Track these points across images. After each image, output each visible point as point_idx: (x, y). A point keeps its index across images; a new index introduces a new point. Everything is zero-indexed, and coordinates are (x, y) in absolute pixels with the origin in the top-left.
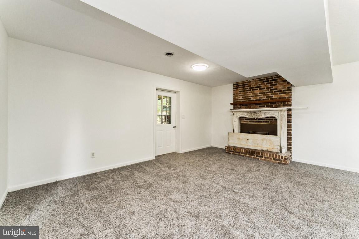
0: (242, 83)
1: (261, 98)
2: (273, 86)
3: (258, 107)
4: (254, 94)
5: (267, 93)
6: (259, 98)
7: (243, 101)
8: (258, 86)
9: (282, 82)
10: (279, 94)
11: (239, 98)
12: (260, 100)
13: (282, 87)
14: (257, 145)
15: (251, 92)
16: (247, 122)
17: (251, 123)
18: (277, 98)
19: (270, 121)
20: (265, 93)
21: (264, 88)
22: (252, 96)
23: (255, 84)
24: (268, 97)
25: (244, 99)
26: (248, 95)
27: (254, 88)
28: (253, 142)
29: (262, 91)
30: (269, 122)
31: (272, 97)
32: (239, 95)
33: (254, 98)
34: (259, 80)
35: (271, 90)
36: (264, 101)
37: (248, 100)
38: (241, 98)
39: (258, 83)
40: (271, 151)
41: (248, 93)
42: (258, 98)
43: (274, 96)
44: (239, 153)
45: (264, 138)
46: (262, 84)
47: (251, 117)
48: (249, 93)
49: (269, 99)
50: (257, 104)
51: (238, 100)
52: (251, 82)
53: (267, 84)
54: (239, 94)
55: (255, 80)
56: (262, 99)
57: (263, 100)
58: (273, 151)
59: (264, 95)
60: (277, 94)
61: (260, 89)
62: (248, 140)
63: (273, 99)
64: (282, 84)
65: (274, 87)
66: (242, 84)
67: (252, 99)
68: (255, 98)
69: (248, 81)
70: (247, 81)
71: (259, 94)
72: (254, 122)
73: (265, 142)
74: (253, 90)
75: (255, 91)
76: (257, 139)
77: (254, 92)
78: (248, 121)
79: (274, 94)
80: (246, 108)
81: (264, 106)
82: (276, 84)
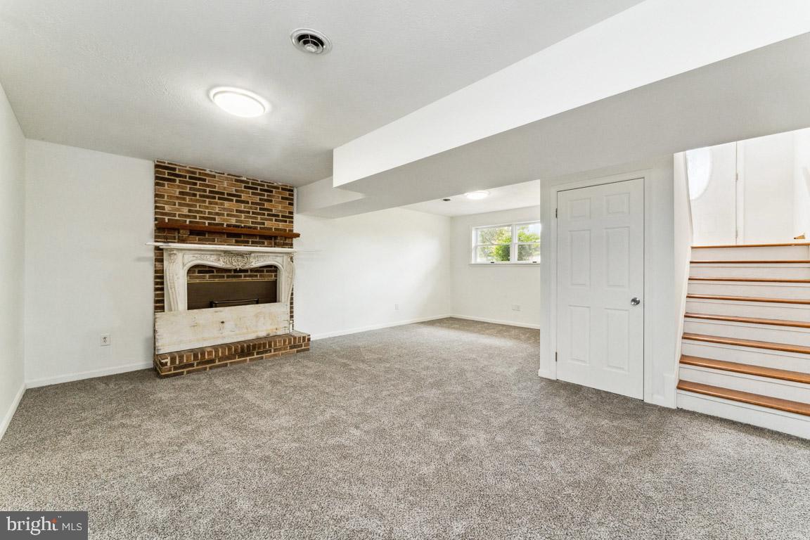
0: (188, 172)
1: (241, 222)
2: (266, 203)
3: (234, 241)
4: (224, 209)
5: (253, 213)
6: (237, 221)
7: (190, 222)
8: (234, 193)
9: (280, 200)
10: (276, 220)
11: (178, 210)
12: (238, 227)
13: (280, 209)
14: (245, 331)
15: (216, 204)
16: (204, 278)
17: (216, 280)
18: (271, 229)
19: (258, 274)
20: (249, 212)
21: (248, 203)
22: (217, 214)
23: (225, 187)
24: (256, 223)
25: (195, 217)
26: (207, 208)
27: (223, 194)
28: (236, 325)
29: (242, 206)
30: (256, 276)
31: (264, 224)
32: (177, 202)
33: (224, 220)
34: (237, 181)
35: (260, 209)
36: (245, 231)
37: (207, 222)
38: (185, 211)
39: (234, 185)
40: (274, 334)
41: (207, 204)
42: (233, 221)
43: (267, 224)
44: (212, 361)
45: (259, 311)
46: (242, 192)
47: (228, 266)
48: (210, 203)
49: (256, 228)
50: (230, 235)
51: (175, 215)
52: (214, 177)
53: (253, 193)
54: (178, 198)
55: (226, 175)
56: (243, 225)
57: (245, 226)
58: (278, 334)
59: (246, 217)
60: (272, 220)
61: (237, 201)
62: (223, 322)
63: (264, 228)
64: (280, 202)
65: (267, 205)
66: (188, 175)
67: (218, 219)
68: (227, 220)
69: (208, 172)
70: (205, 170)
71: (235, 213)
72: (223, 277)
73: (262, 319)
74: (219, 199)
75: (227, 204)
76: (245, 317)
77: (222, 204)
78: (207, 275)
79: (266, 220)
80: (201, 242)
81: (248, 242)
82: (271, 201)
